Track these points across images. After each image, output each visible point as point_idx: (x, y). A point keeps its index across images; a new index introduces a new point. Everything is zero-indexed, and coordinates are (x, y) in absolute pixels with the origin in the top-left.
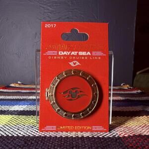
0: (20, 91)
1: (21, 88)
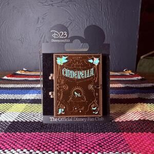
0: (27, 79)
1: (28, 75)
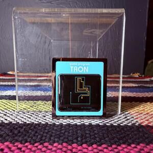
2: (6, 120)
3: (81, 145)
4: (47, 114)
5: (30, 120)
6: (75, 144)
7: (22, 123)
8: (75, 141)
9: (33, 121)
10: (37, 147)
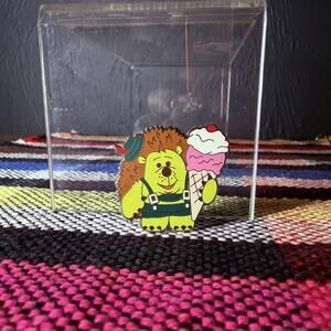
2: (20, 223)
3: (137, 272)
4: (98, 215)
5: (62, 225)
6: (126, 270)
7: (46, 229)
8: (128, 264)
9: (66, 227)
10: (56, 270)
